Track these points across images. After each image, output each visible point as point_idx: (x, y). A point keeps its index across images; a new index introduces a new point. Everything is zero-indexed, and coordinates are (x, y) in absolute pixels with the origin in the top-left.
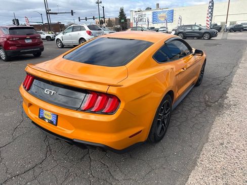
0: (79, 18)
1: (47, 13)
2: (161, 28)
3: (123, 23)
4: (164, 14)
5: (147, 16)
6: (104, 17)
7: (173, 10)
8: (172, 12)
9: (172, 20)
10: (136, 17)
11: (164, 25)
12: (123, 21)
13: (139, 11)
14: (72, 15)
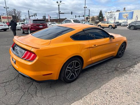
0: (76, 16)
1: (59, 13)
2: (123, 22)
3: (101, 19)
4: (127, 14)
5: (115, 15)
6: (89, 16)
7: (133, 12)
8: (133, 13)
9: (132, 18)
10: (108, 16)
11: (126, 21)
12: (101, 18)
13: (111, 12)
14: (72, 14)
